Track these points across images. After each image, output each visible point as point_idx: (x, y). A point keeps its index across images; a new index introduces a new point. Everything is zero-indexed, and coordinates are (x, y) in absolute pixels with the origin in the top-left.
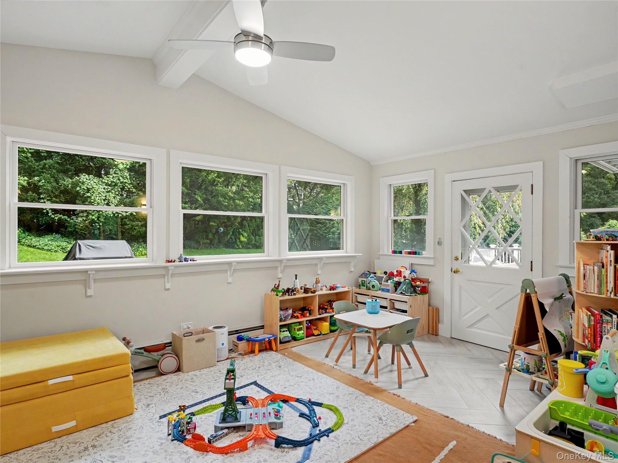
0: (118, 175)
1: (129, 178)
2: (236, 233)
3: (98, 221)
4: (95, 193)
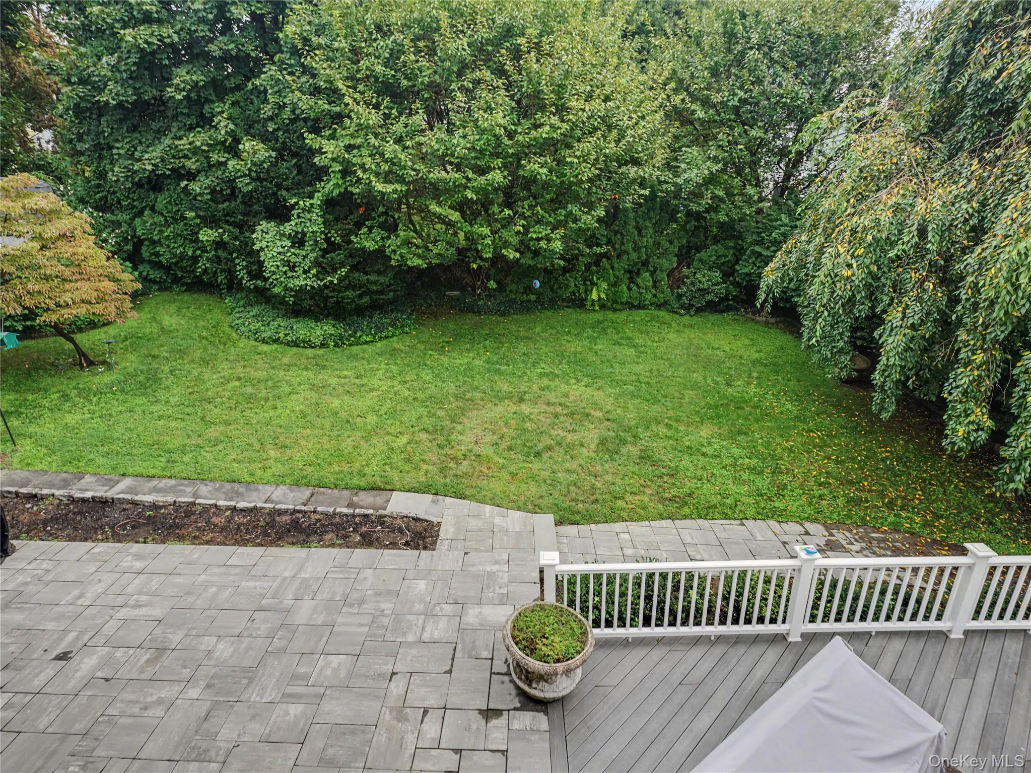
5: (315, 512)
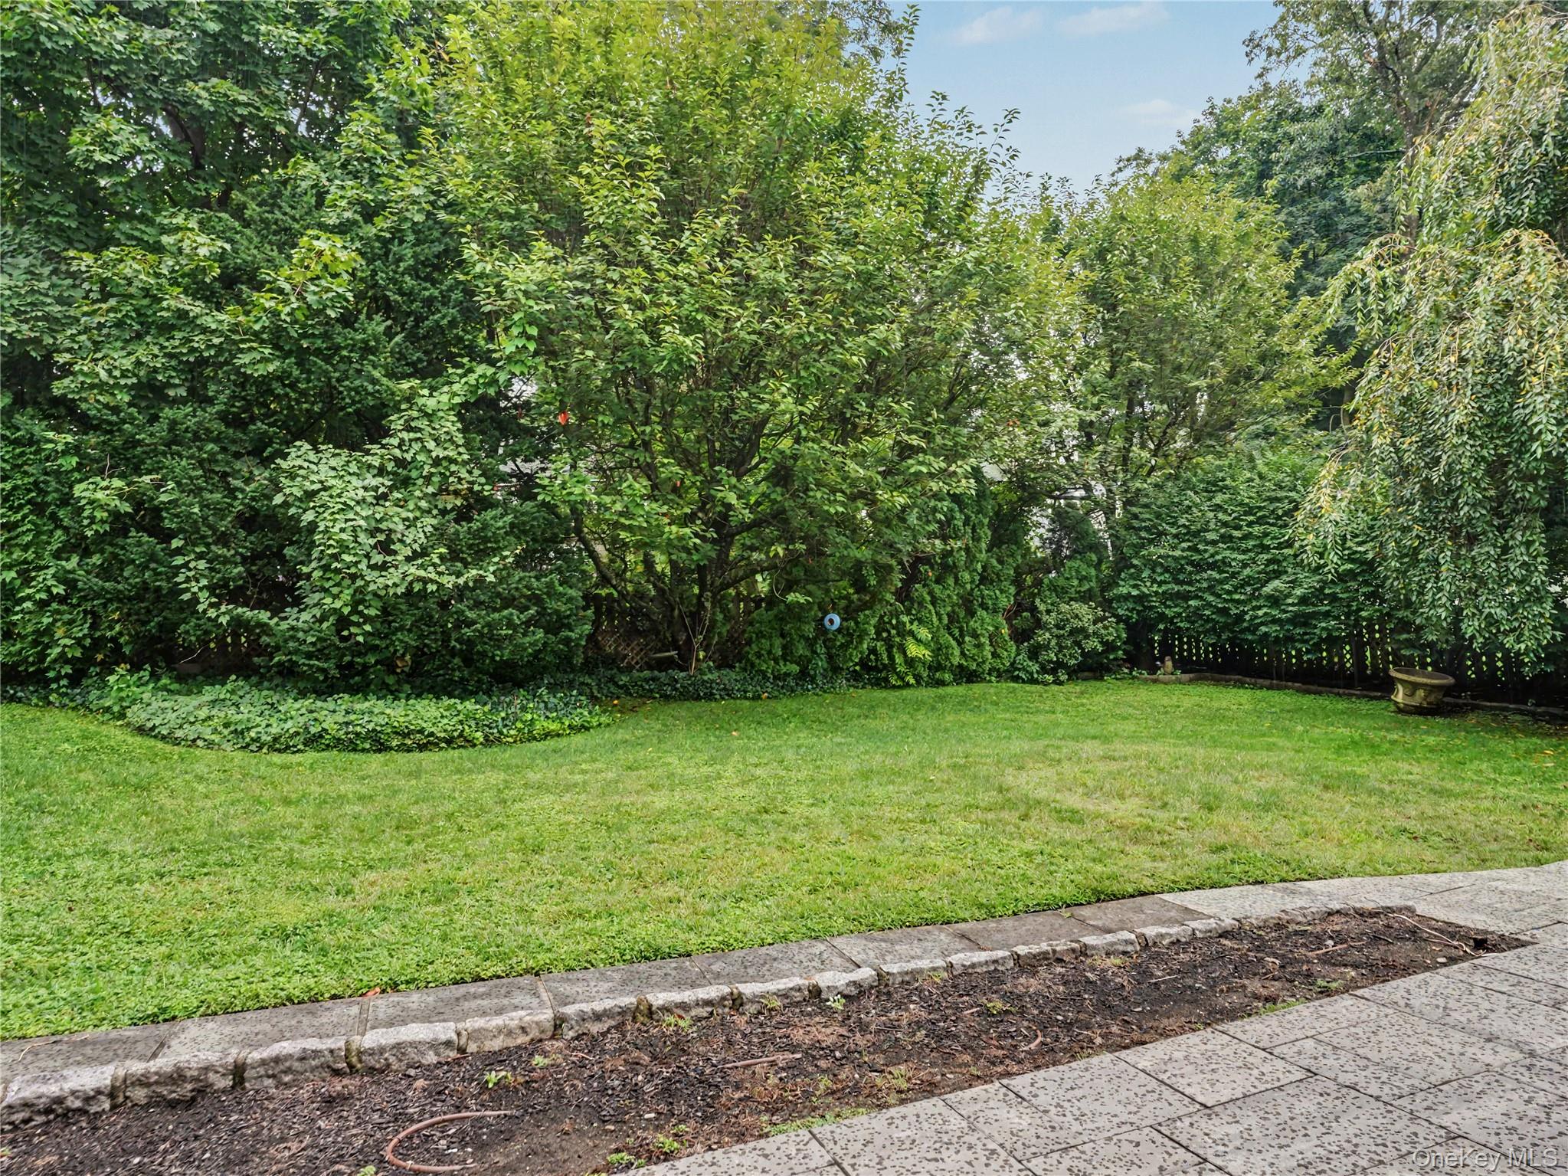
0: (419, 435)
1: (461, 442)
2: (889, 632)
3: (354, 618)
4: (328, 508)
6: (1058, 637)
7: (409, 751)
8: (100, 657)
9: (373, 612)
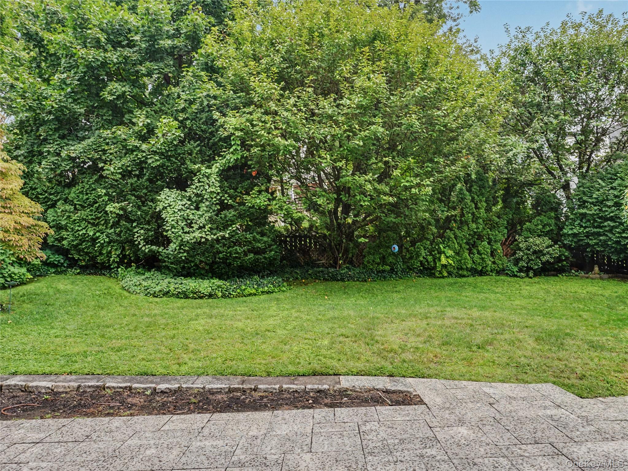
5: (255, 390)
6: (527, 254)
7: (195, 299)
8: (126, 261)
9: (187, 248)
